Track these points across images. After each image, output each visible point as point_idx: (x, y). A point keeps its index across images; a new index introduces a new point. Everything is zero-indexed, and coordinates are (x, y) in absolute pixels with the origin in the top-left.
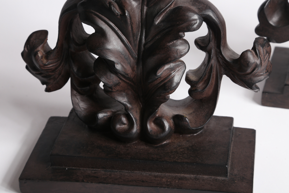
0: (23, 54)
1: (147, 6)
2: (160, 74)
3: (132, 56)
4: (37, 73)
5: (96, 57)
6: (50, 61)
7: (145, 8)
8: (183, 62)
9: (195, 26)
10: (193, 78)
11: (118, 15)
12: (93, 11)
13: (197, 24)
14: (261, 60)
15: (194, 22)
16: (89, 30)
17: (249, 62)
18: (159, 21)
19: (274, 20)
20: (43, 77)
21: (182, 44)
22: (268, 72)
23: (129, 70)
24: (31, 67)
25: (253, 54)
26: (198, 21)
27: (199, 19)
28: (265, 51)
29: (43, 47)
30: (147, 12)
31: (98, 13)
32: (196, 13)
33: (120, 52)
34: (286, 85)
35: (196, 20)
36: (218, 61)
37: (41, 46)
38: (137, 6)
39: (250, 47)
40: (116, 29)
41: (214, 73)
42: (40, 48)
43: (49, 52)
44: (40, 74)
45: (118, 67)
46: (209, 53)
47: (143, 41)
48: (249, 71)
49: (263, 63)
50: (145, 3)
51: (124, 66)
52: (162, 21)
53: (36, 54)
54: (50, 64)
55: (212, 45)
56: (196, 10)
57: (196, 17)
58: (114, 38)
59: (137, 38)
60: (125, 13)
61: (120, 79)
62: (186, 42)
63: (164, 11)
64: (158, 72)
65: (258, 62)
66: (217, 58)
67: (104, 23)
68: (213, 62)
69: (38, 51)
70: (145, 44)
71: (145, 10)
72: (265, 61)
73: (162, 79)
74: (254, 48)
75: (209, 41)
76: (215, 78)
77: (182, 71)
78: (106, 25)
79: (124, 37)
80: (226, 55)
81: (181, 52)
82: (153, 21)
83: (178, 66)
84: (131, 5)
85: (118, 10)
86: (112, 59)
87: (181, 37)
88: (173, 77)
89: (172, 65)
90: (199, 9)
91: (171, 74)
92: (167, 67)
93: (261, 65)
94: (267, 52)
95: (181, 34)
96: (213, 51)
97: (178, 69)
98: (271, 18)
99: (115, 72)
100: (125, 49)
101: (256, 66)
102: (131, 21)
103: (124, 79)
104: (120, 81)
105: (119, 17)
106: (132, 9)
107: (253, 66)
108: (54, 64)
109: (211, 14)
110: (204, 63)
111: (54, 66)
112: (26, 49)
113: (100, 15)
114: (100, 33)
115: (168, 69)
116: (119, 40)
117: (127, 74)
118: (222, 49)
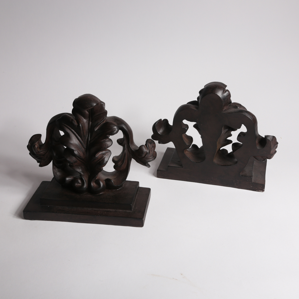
0: (28, 146)
1: (91, 121)
2: (97, 156)
3: (83, 147)
4: (35, 156)
5: (66, 147)
6: (42, 150)
7: (90, 122)
8: (110, 151)
9: (115, 132)
10: (116, 160)
11: (76, 126)
12: (64, 124)
13: (116, 131)
14: (149, 150)
15: (114, 130)
16: (62, 133)
17: (143, 151)
18: (97, 129)
19: (160, 132)
20: (38, 158)
21: (108, 141)
22: (154, 157)
23: (82, 154)
24: (32, 154)
25: (145, 147)
26: (116, 130)
27: (117, 128)
28: (152, 146)
29: (38, 143)
30: (91, 125)
31: (66, 125)
32: (116, 126)
33: (77, 145)
34: (169, 166)
35: (115, 129)
36: (129, 151)
37: (37, 142)
38: (86, 122)
39: (144, 144)
40: (75, 133)
41: (126, 157)
42: (36, 143)
43: (41, 145)
44: (37, 157)
45: (76, 152)
46: (124, 146)
47: (89, 139)
48: (143, 155)
49: (150, 152)
50: (91, 120)
51: (79, 152)
52: (98, 129)
53: (34, 146)
54: (42, 152)
55: (125, 142)
56: (116, 124)
57: (115, 127)
58: (74, 137)
59: (86, 138)
60: (80, 125)
61: (77, 159)
62: (111, 140)
63: (99, 124)
64: (96, 155)
65: (148, 151)
66: (128, 149)
67: (69, 130)
68: (126, 151)
69: (36, 144)
70: (90, 141)
71: (90, 124)
72: (152, 151)
73: (99, 159)
74: (146, 145)
75: (124, 140)
76: (127, 159)
77: (109, 155)
78: (70, 131)
79: (79, 137)
80: (132, 147)
81: (107, 145)
82: (94, 129)
83: (107, 153)
84: (83, 121)
85: (76, 123)
86: (73, 148)
87: (108, 138)
88: (104, 158)
89: (104, 152)
90: (117, 123)
91: (103, 156)
92: (101, 153)
93: (150, 153)
94: (153, 147)
95: (108, 135)
96: (126, 146)
97: (107, 154)
98: (159, 130)
99: (74, 155)
100: (80, 143)
101: (147, 153)
102: (83, 129)
103: (79, 159)
104: (77, 160)
105: (76, 127)
106: (83, 123)
107: (145, 153)
108: (44, 152)
109: (124, 127)
110: (122, 153)
111: (44, 153)
112: (29, 144)
113: (67, 126)
114: (67, 135)
115: (101, 154)
116: (76, 139)
117: (81, 157)
118: (130, 144)
